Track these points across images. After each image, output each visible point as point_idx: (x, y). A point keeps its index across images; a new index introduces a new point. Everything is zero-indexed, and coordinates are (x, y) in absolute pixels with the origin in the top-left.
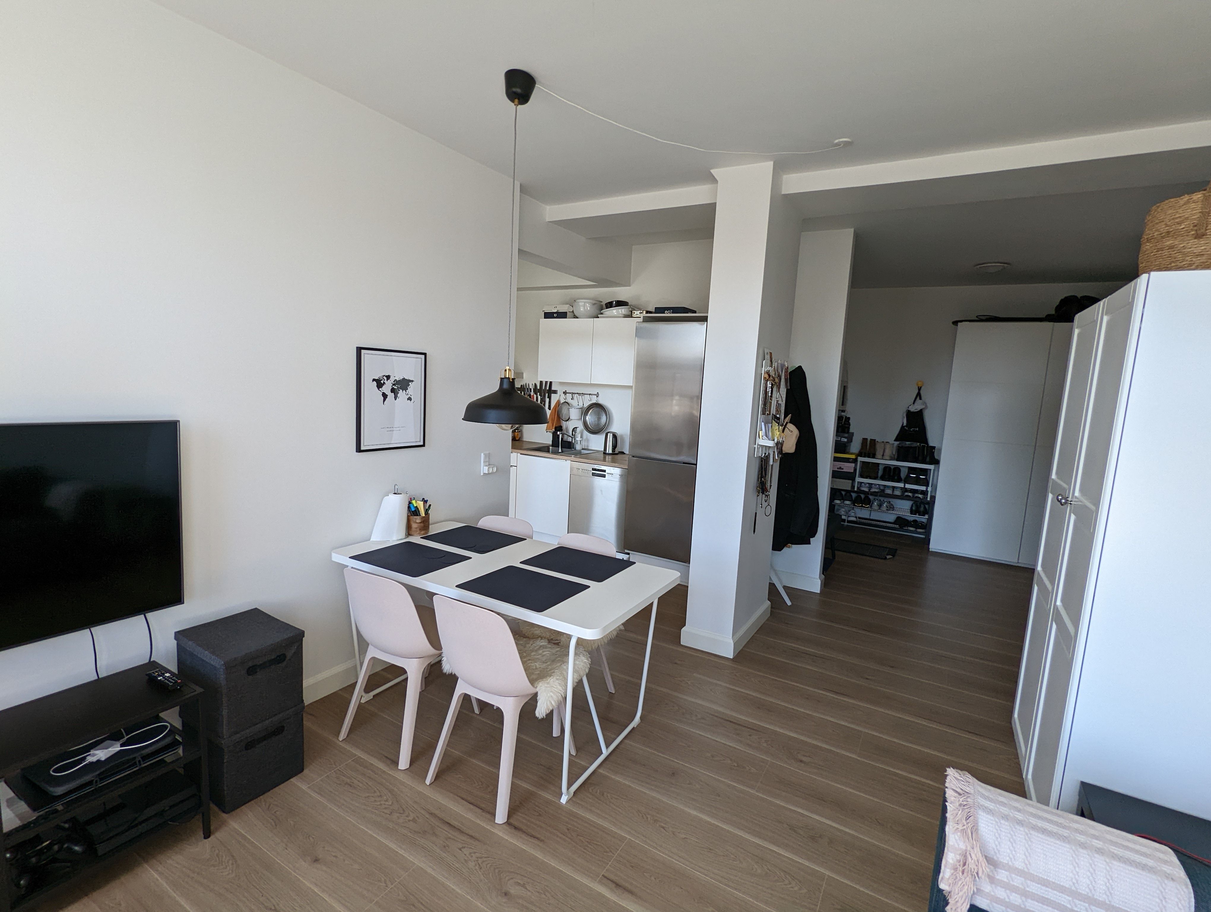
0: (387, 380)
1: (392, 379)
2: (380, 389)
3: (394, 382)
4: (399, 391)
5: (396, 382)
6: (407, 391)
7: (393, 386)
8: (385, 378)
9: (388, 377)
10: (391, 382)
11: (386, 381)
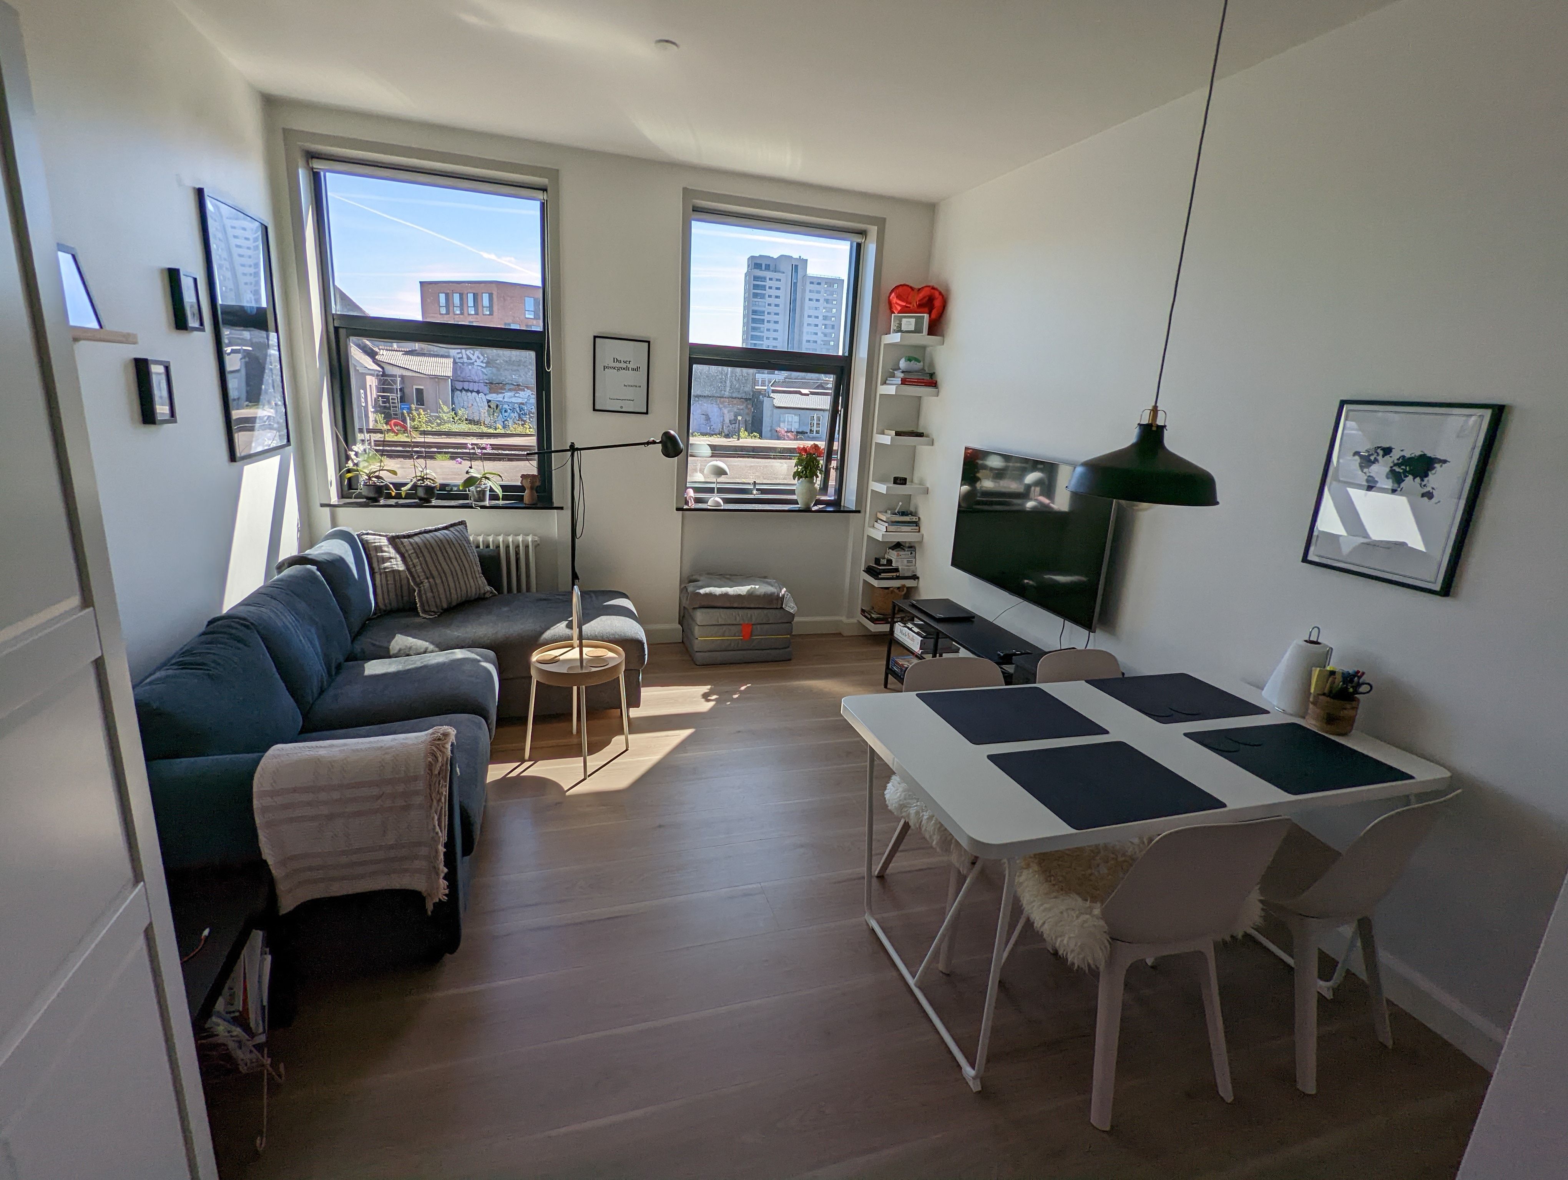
0: (1383, 456)
1: (1396, 455)
2: (1365, 470)
3: (1398, 459)
4: (1406, 476)
5: (1404, 461)
6: (1426, 479)
7: (1394, 468)
8: (1379, 451)
9: (1387, 451)
10: (1392, 459)
11: (1380, 458)
